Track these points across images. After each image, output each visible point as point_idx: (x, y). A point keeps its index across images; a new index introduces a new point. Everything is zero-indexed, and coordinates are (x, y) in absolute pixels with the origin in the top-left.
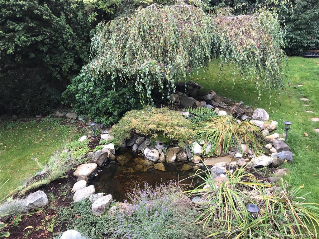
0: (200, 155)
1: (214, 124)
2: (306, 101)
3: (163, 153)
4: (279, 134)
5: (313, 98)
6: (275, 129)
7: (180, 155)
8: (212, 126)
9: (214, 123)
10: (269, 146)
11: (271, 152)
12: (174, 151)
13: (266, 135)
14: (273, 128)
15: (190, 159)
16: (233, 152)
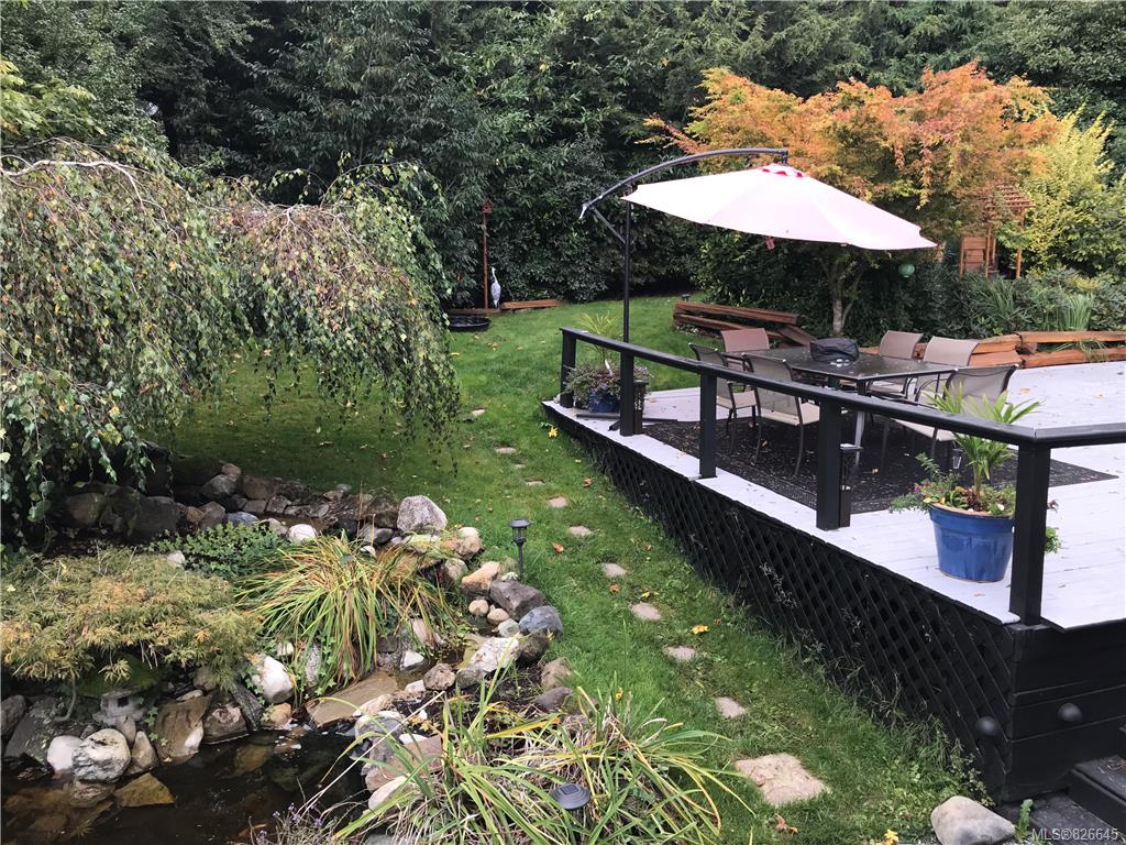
0: (289, 695)
1: (302, 577)
2: (513, 455)
3: (141, 734)
4: (497, 564)
5: (525, 443)
6: (481, 551)
7: (214, 719)
8: (300, 583)
9: (301, 572)
10: (479, 605)
11: (495, 624)
12: (188, 711)
13: (460, 572)
14: (475, 549)
15: (258, 722)
16: (390, 653)
